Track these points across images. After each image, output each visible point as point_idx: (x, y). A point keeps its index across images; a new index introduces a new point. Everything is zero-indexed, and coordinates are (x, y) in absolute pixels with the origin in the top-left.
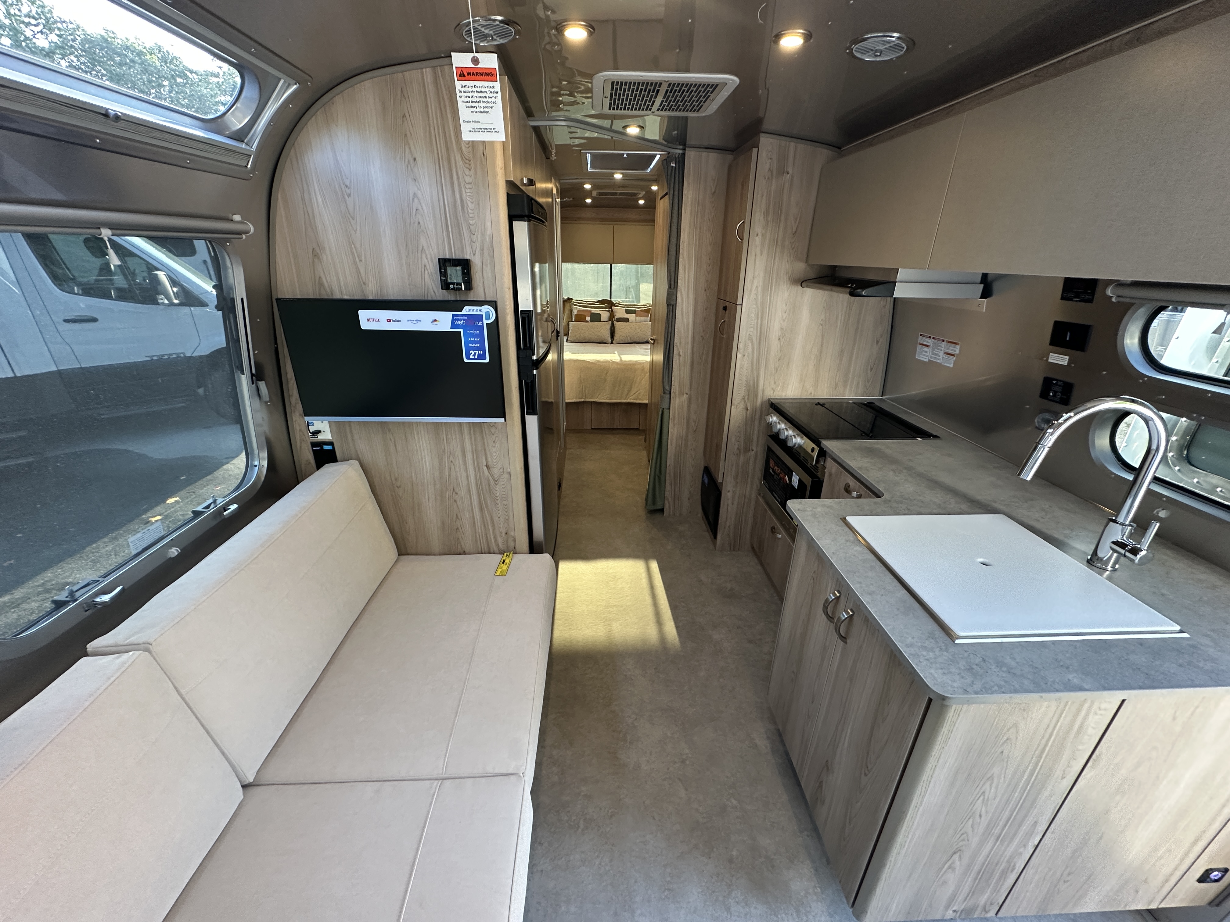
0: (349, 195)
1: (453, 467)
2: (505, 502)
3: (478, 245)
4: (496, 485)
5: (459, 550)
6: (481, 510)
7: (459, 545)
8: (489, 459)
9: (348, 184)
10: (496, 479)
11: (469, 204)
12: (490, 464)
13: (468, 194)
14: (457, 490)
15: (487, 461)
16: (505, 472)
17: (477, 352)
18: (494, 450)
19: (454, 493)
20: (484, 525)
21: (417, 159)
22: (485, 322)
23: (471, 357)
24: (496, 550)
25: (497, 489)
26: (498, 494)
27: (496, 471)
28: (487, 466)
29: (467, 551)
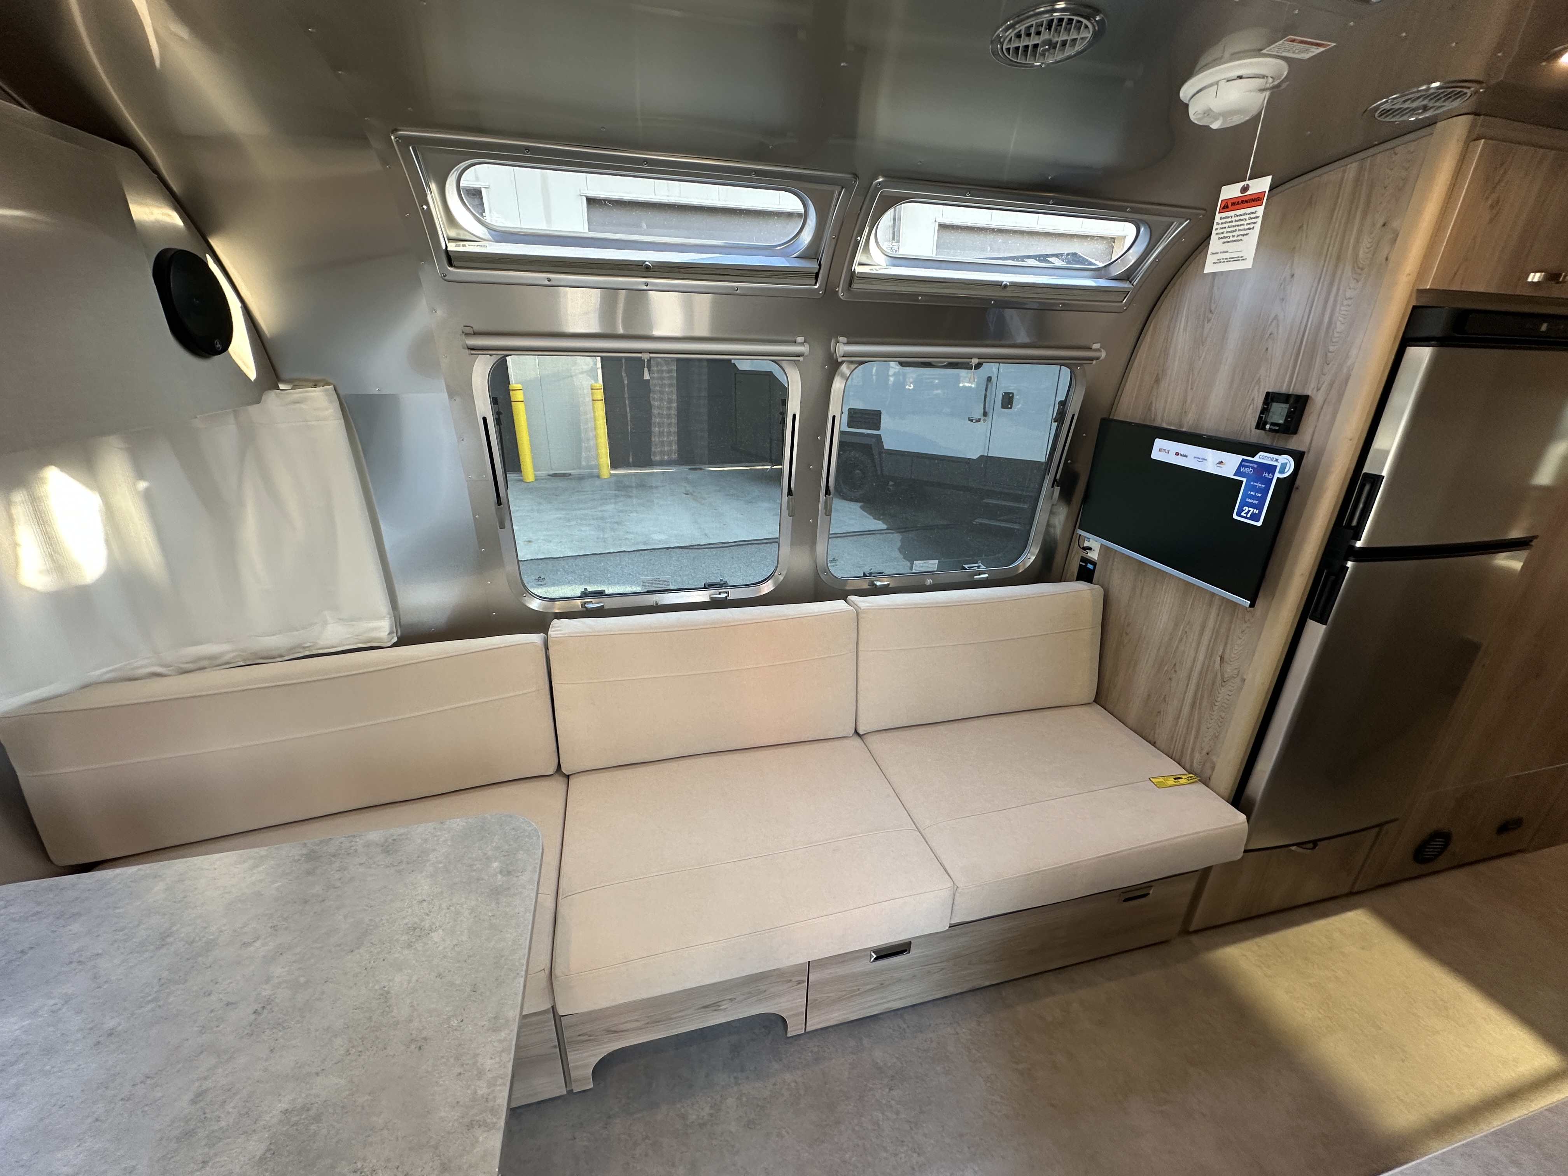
0: (1209, 321)
1: (1184, 640)
2: (1223, 714)
3: (1327, 379)
4: (1222, 686)
5: (1150, 738)
6: (1193, 706)
7: (1153, 732)
8: (1228, 651)
9: (1213, 309)
10: (1225, 680)
11: (1339, 323)
12: (1226, 657)
13: (1343, 313)
14: (1177, 668)
15: (1224, 650)
16: (1239, 677)
17: (1252, 510)
18: (1239, 642)
19: (1173, 670)
20: (1188, 728)
21: (1295, 276)
22: (1277, 475)
23: (1243, 514)
24: (1188, 766)
25: (1221, 692)
26: (1219, 699)
27: (1229, 670)
28: (1222, 658)
29: (1156, 745)
